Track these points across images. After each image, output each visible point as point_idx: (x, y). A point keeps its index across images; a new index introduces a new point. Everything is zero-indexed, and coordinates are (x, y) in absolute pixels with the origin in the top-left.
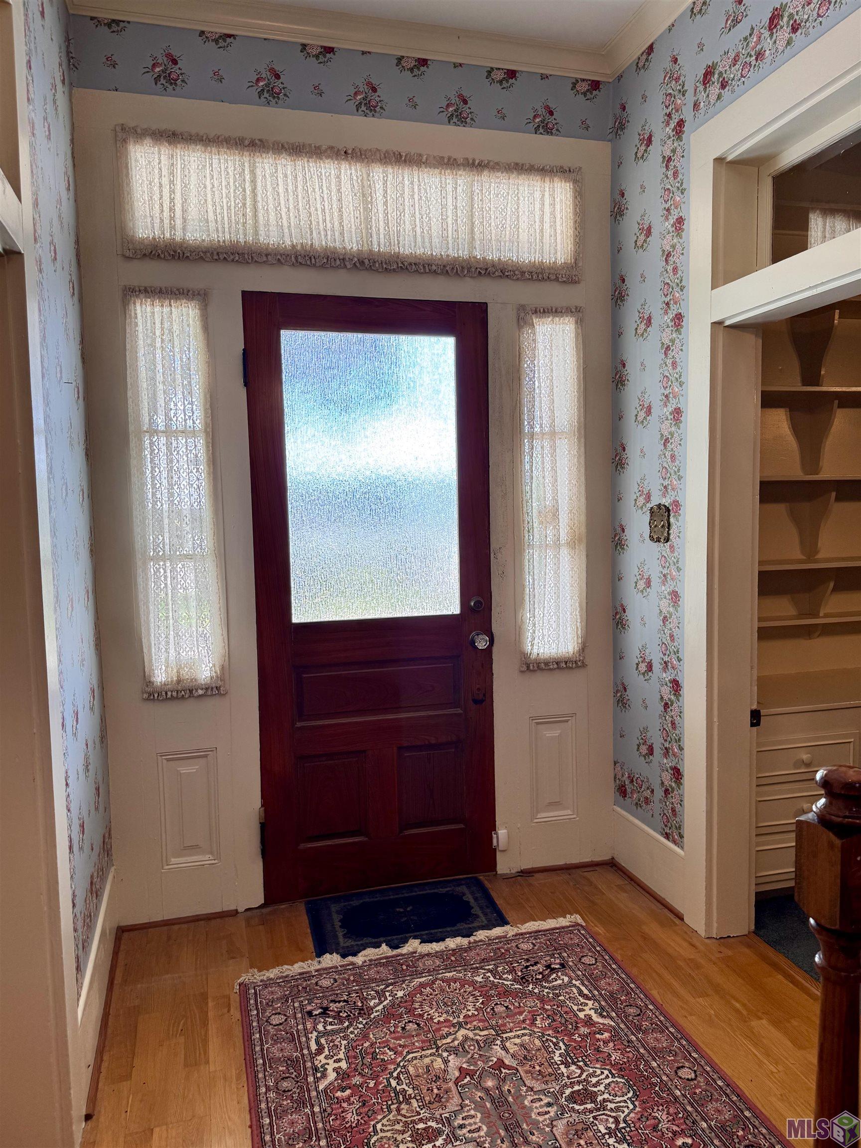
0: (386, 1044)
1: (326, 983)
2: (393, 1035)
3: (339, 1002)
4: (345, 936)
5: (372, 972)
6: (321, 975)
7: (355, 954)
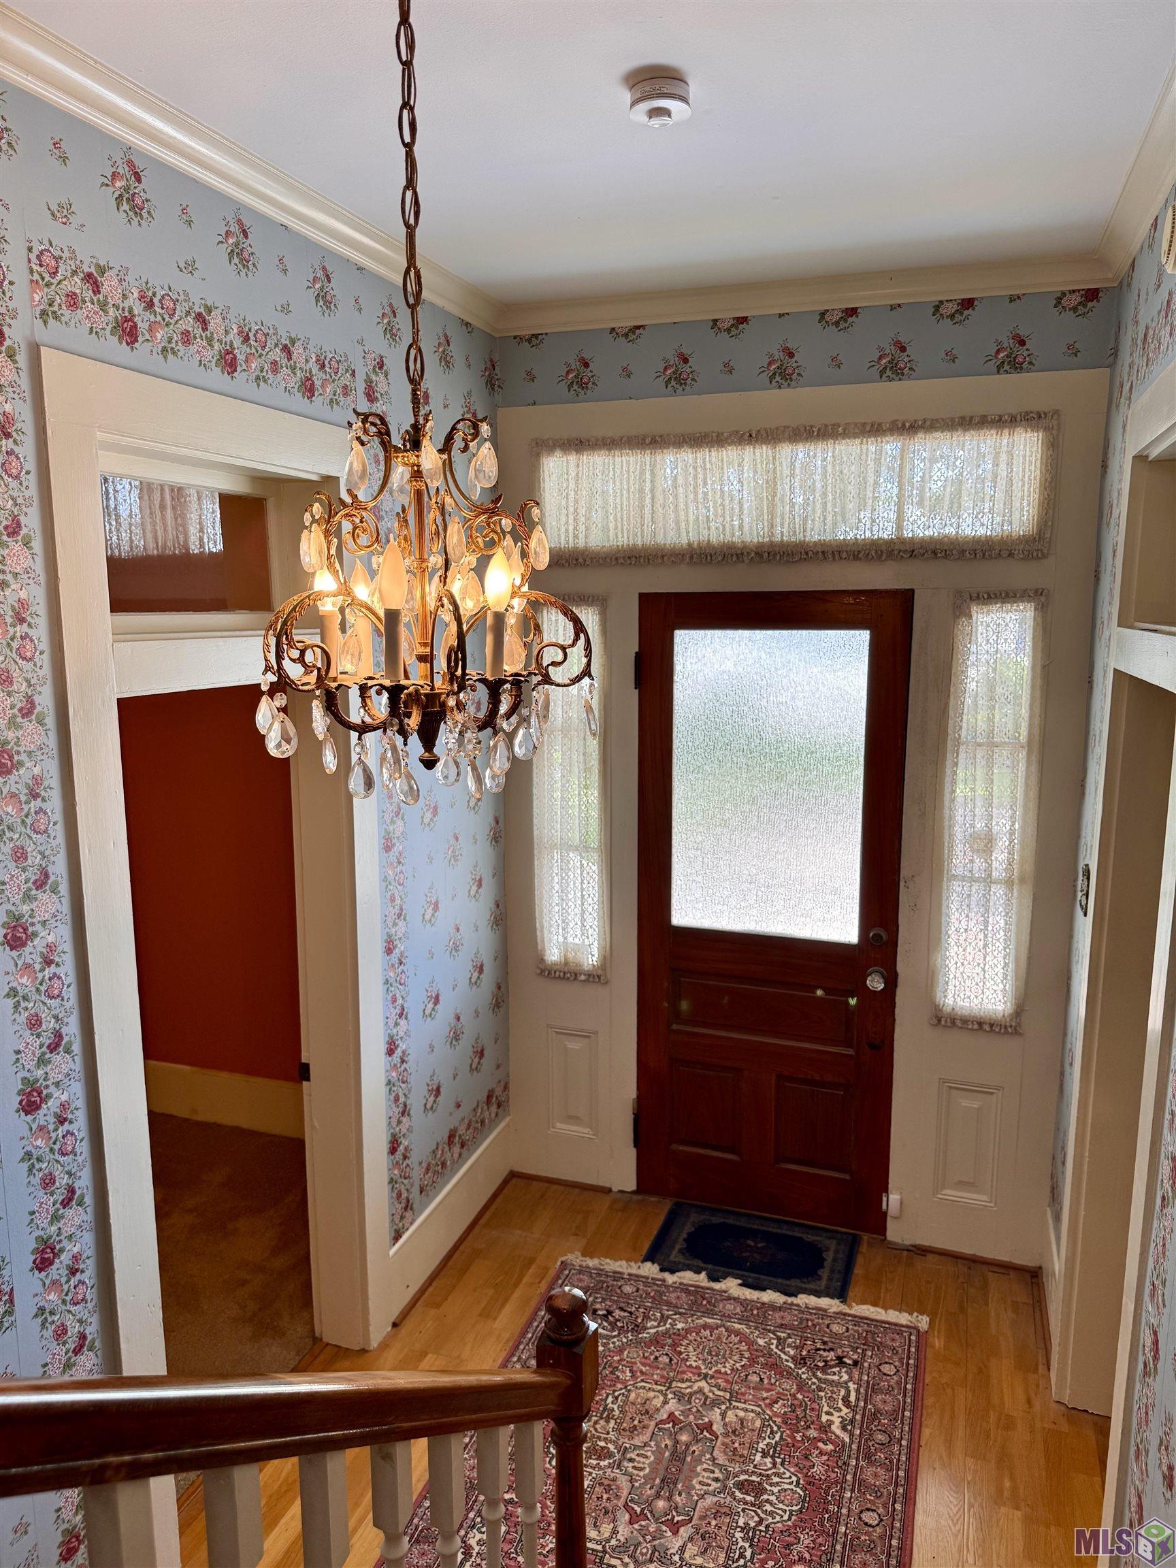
0: (631, 1366)
1: (628, 1289)
2: (643, 1360)
3: (625, 1311)
4: (680, 1251)
5: (673, 1295)
6: (629, 1280)
7: (672, 1272)
